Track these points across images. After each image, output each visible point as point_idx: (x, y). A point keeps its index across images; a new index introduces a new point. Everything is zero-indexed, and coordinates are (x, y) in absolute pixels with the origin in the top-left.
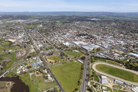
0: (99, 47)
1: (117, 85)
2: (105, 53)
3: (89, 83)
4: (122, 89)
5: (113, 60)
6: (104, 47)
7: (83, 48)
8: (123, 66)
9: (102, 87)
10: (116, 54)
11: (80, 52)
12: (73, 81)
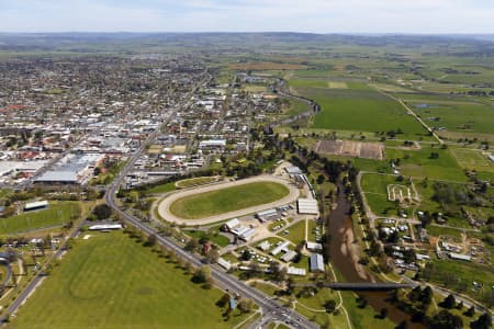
0: (103, 156)
1: (271, 222)
2: (142, 167)
3: (221, 261)
4: (288, 224)
5: (190, 176)
6: (120, 153)
7: (49, 183)
8: (227, 179)
9: (260, 249)
10: (175, 158)
11: (55, 202)
12: (176, 291)
